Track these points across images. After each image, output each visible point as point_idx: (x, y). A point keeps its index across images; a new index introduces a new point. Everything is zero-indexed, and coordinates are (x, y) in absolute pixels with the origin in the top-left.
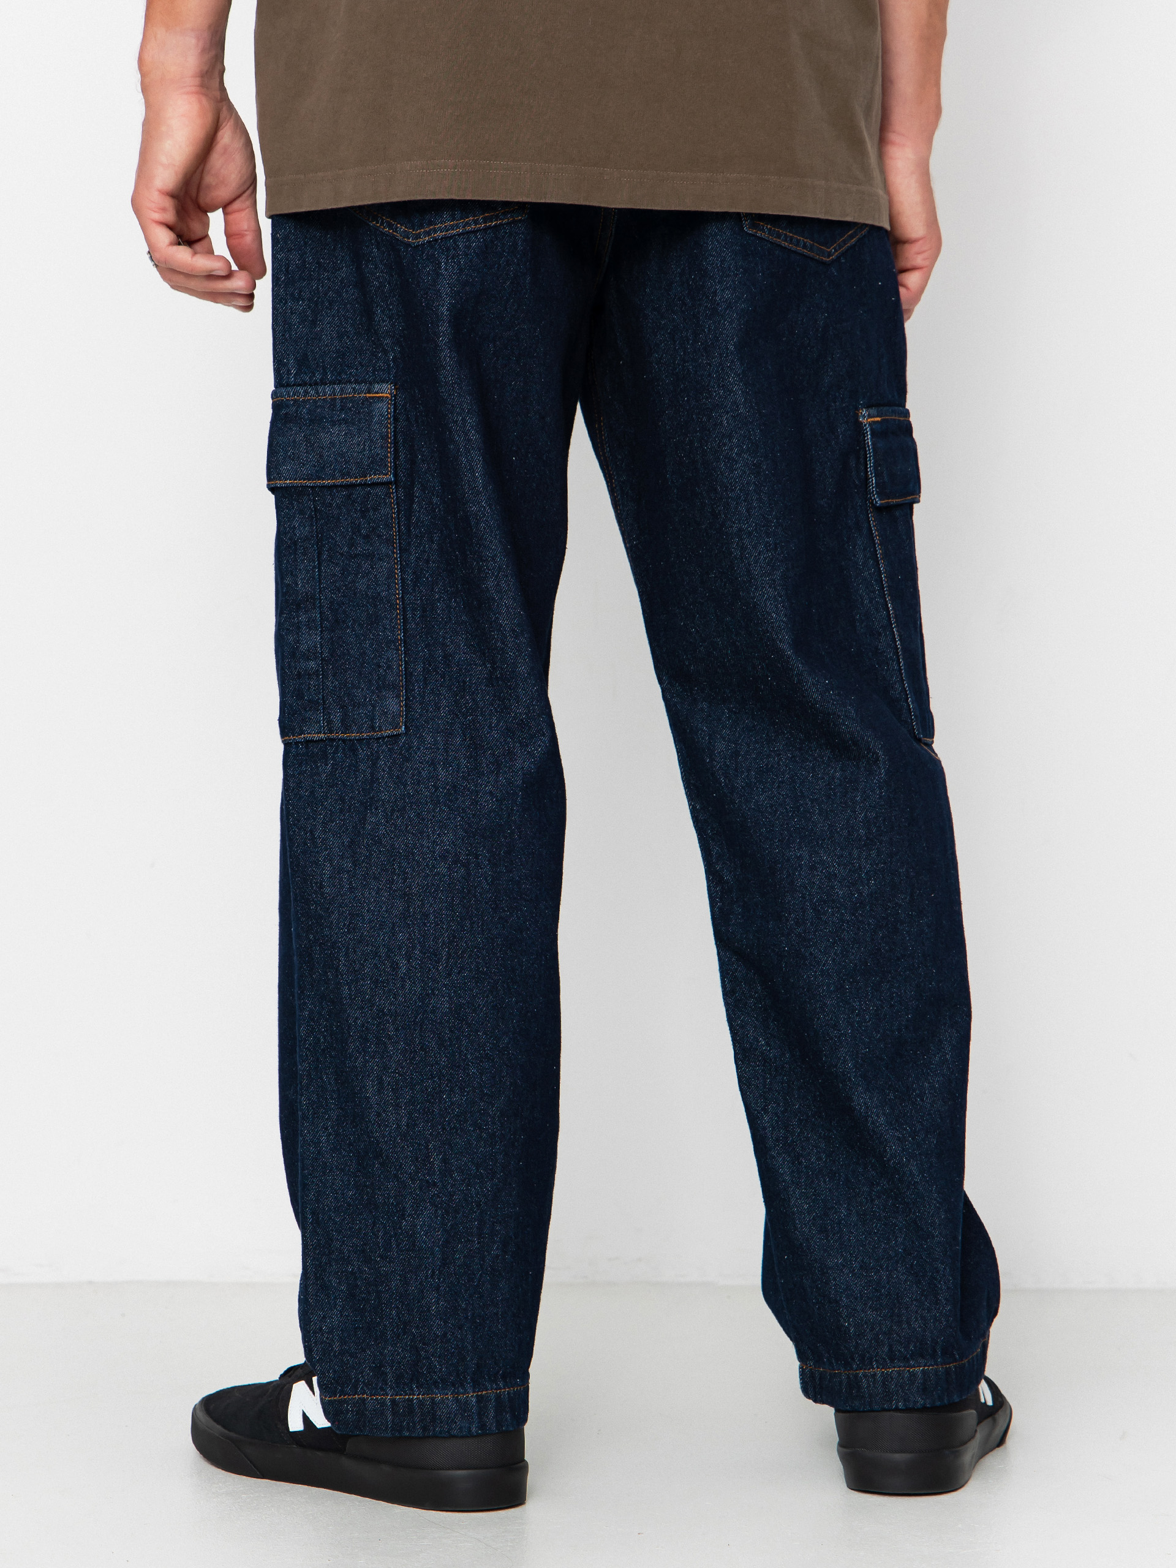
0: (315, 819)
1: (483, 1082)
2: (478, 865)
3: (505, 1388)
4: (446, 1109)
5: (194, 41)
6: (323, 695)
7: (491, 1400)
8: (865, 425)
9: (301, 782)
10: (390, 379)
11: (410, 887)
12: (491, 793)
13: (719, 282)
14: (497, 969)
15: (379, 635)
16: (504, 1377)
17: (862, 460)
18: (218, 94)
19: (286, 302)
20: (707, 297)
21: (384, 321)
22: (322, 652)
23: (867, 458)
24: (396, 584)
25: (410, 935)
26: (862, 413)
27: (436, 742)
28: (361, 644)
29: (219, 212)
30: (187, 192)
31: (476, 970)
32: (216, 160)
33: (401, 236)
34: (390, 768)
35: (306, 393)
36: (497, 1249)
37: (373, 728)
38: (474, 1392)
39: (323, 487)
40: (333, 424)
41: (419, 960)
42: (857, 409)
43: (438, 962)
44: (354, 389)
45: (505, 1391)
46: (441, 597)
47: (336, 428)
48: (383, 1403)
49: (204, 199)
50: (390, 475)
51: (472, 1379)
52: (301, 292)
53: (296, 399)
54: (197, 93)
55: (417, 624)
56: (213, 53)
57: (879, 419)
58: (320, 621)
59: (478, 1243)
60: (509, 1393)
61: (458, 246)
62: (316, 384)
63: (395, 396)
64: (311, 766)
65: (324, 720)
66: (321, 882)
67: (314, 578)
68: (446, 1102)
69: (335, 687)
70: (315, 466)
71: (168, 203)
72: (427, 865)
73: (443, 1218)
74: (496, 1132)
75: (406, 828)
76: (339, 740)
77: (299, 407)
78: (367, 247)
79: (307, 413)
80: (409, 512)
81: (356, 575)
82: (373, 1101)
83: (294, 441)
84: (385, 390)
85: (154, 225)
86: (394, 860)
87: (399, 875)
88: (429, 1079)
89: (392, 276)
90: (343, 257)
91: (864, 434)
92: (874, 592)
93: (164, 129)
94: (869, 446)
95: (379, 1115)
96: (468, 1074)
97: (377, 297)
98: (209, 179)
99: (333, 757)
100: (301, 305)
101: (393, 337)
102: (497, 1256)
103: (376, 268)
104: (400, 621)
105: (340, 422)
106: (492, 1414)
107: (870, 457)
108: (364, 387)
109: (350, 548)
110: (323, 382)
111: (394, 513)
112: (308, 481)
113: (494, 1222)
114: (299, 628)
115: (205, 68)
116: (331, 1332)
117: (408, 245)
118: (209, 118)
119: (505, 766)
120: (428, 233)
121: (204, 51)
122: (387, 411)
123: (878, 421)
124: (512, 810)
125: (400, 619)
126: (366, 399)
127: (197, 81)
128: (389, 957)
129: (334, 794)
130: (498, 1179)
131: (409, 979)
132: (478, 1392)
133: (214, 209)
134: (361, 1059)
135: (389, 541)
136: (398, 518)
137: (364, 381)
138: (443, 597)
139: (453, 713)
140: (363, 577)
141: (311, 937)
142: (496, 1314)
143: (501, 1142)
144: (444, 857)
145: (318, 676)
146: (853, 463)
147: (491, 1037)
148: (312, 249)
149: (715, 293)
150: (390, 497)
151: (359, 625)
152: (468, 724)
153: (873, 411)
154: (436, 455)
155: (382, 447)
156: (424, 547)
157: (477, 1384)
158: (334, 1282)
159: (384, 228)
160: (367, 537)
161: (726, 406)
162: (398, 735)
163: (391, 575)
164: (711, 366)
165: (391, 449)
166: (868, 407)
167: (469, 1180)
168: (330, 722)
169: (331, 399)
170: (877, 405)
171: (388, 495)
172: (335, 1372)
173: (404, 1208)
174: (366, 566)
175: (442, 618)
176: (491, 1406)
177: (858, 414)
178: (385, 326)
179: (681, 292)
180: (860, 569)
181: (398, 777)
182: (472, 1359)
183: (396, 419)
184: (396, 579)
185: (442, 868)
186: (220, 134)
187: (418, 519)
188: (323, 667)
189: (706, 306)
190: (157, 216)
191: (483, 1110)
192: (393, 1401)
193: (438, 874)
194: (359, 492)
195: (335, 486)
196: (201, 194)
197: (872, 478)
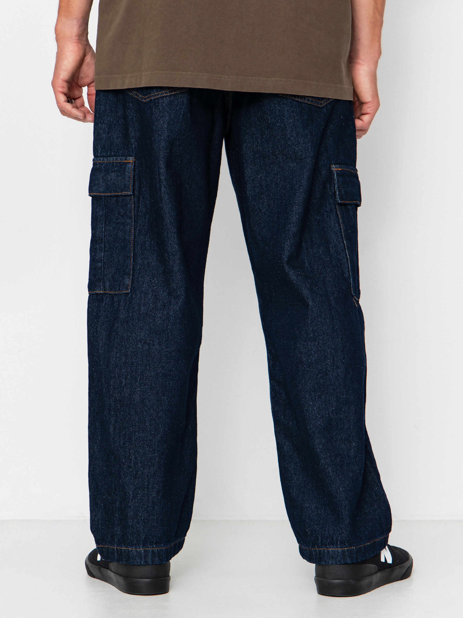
0: (98, 324)
1: (151, 429)
2: (153, 345)
3: (156, 548)
4: (137, 438)
5: (76, 23)
6: (103, 276)
7: (150, 552)
8: (334, 171)
9: (93, 309)
10: (133, 155)
11: (127, 352)
12: (160, 317)
13: (269, 115)
14: (159, 385)
15: (125, 254)
16: (156, 543)
17: (333, 185)
18: (85, 43)
19: (98, 125)
20: (266, 121)
21: (132, 132)
22: (104, 260)
23: (335, 184)
24: (132, 234)
25: (127, 370)
26: (332, 166)
27: (141, 297)
28: (118, 257)
29: (86, 87)
30: (73, 80)
31: (151, 386)
32: (85, 68)
33: (140, 99)
34: (124, 306)
35: (103, 159)
36: (155, 494)
37: (119, 290)
38: (143, 548)
39: (108, 196)
40: (112, 172)
41: (130, 380)
42: (330, 164)
43: (136, 381)
44: (120, 159)
45: (156, 549)
46: (148, 240)
47: (113, 174)
48: (113, 549)
49: (81, 82)
50: (131, 192)
51: (142, 544)
52: (104, 121)
53: (100, 162)
54: (77, 42)
55: (138, 250)
56: (83, 27)
57: (340, 169)
58: (104, 248)
59: (147, 491)
60: (158, 550)
61: (159, 102)
62: (108, 156)
63: (134, 162)
64: (98, 303)
65: (102, 286)
66: (98, 348)
67: (102, 231)
68: (137, 436)
69: (107, 273)
70: (105, 188)
71: (65, 85)
72: (134, 344)
73: (133, 480)
74: (156, 449)
75: (128, 329)
76: (108, 294)
77: (101, 165)
78: (128, 103)
79: (104, 167)
80: (138, 207)
81: (118, 231)
82: (112, 433)
83: (98, 178)
84: (131, 159)
85: (59, 93)
86: (123, 341)
87: (124, 347)
88: (131, 426)
89: (137, 115)
90: (120, 107)
91: (333, 174)
92: (338, 236)
93: (64, 56)
94: (335, 179)
95: (113, 439)
96: (146, 426)
97: (130, 123)
98: (82, 75)
99: (105, 300)
100: (104, 126)
101: (135, 139)
102: (155, 497)
103: (131, 112)
104: (132, 249)
105: (115, 171)
106: (150, 557)
107: (336, 183)
108: (124, 158)
109: (116, 220)
110: (110, 156)
111: (133, 207)
112: (102, 193)
113: (154, 483)
114: (96, 250)
115: (80, 33)
116: (98, 521)
117: (142, 102)
118: (82, 52)
119: (167, 307)
120: (149, 98)
121: (80, 27)
122: (131, 167)
123: (340, 170)
124: (168, 324)
125: (132, 248)
126: (124, 163)
127: (77, 38)
128: (119, 378)
129: (105, 315)
130: (156, 467)
131: (125, 387)
132: (145, 548)
133: (84, 86)
134: (108, 417)
135: (131, 218)
136: (134, 209)
137: (124, 156)
138: (149, 240)
139: (149, 285)
140: (120, 231)
141: (93, 369)
142: (154, 519)
143: (157, 453)
144: (140, 341)
145: (101, 269)
146: (328, 186)
147: (155, 412)
148: (109, 104)
149: (268, 120)
150: (131, 201)
151: (118, 250)
152: (154, 290)
153: (337, 166)
154: (148, 184)
155: (128, 181)
156: (143, 220)
157: (144, 545)
158: (99, 502)
159: (135, 96)
160: (122, 216)
161: (276, 163)
162: (128, 293)
163: (130, 231)
164: (269, 148)
165: (131, 182)
166: (335, 164)
167: (144, 466)
168: (105, 287)
169: (112, 162)
170: (339, 164)
171: (131, 200)
172: (100, 536)
173: (120, 475)
174: (122, 227)
175: (148, 248)
176: (150, 554)
177: (331, 166)
178: (133, 134)
179: (255, 120)
180: (332, 228)
181: (127, 309)
182: (143, 536)
183: (134, 171)
184: (132, 232)
185: (140, 345)
186: (86, 58)
187: (141, 210)
188: (103, 266)
189: (265, 125)
190: (60, 90)
191: (151, 440)
192: (117, 549)
193: (138, 347)
194: (121, 198)
195: (111, 196)
196: (79, 80)
197: (337, 192)
